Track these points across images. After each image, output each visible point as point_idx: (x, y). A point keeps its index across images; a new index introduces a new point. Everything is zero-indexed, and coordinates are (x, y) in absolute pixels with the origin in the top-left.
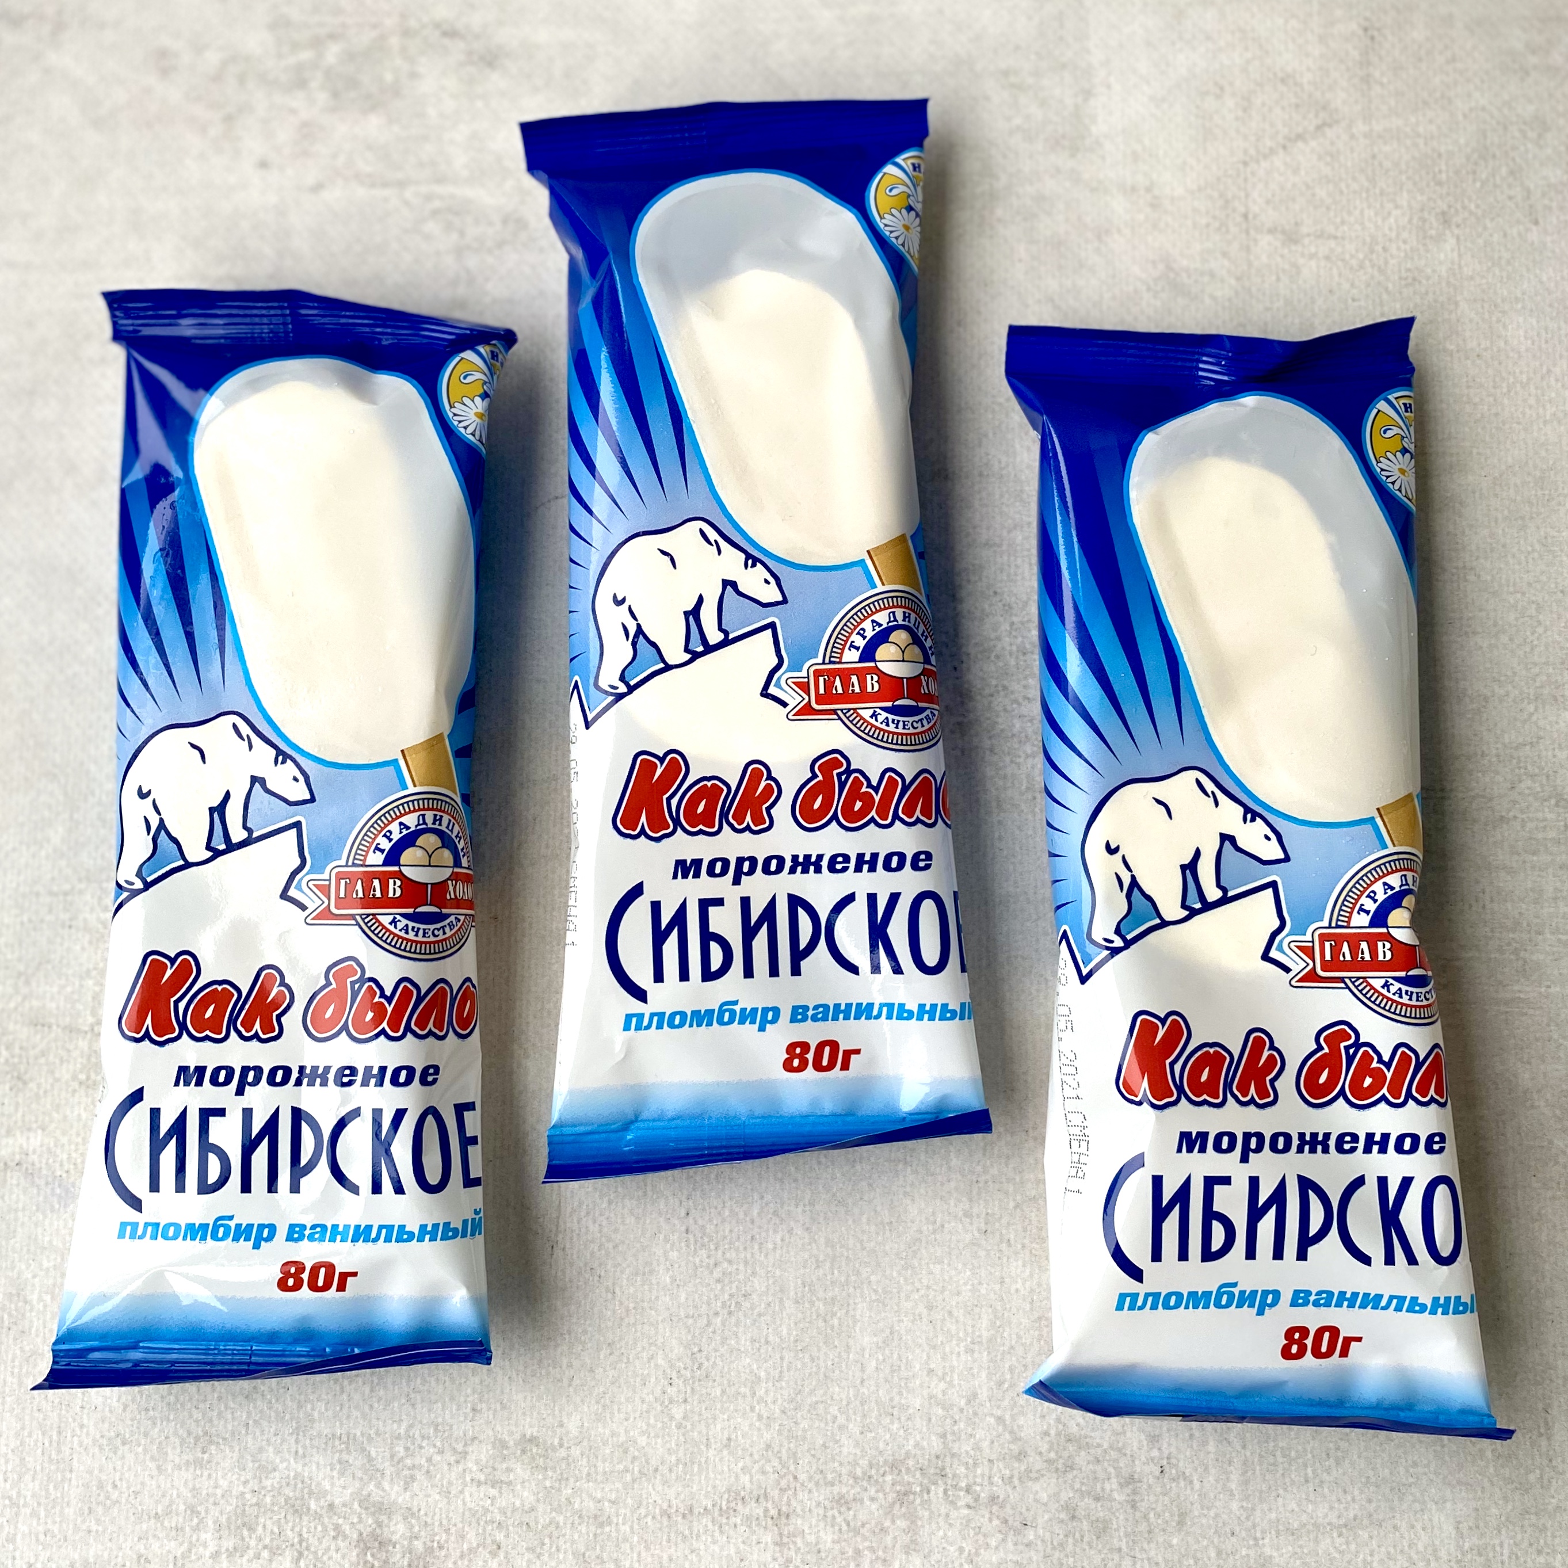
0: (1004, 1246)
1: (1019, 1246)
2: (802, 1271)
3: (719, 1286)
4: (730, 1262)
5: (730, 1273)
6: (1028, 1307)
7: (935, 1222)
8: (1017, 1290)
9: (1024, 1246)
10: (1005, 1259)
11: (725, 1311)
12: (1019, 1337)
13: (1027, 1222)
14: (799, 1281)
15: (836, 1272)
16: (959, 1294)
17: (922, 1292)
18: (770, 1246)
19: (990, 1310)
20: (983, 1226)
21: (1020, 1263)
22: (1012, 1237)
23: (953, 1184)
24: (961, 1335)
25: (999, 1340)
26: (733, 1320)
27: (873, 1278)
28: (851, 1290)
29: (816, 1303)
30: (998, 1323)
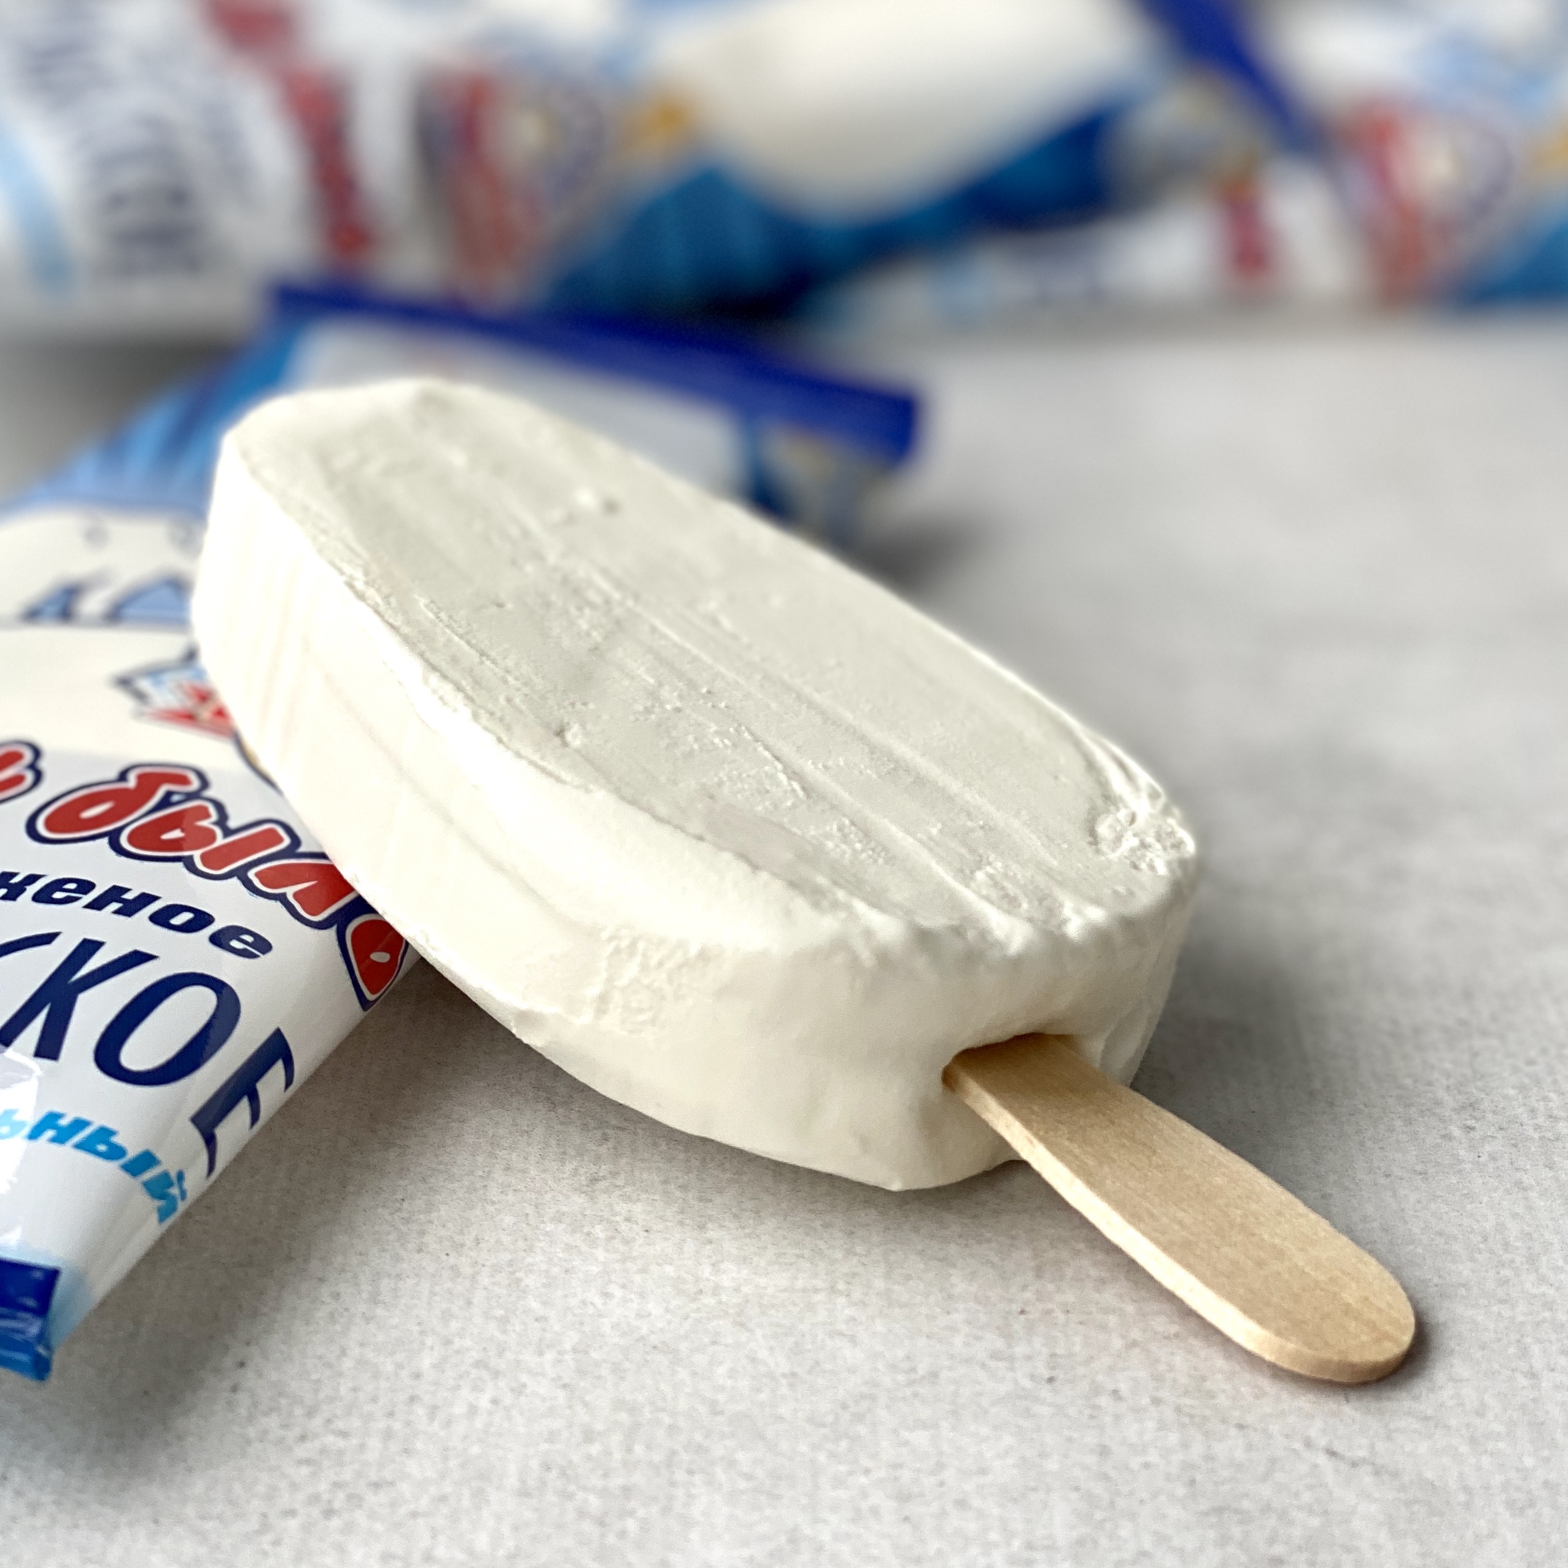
0: (1104, 1401)
1: (1145, 1401)
2: (544, 1447)
3: (305, 1471)
4: (344, 1434)
5: (341, 1452)
6: (1181, 1491)
7: (913, 1370)
8: (1147, 1466)
9: (1156, 1401)
10: (1108, 1419)
11: (316, 1512)
12: (1161, 1539)
13: (1162, 1367)
14: (534, 1464)
15: (639, 1449)
16: (983, 1471)
17: (882, 1473)
18: (459, 1409)
19: (1074, 1496)
20: (1046, 1374)
21: (1151, 1425)
22: (1124, 1388)
23: (958, 1317)
24: (994, 1536)
25: (1104, 1542)
26: (335, 1523)
27: (740, 1456)
28: (680, 1476)
29: (580, 1495)
30: (1099, 1515)
